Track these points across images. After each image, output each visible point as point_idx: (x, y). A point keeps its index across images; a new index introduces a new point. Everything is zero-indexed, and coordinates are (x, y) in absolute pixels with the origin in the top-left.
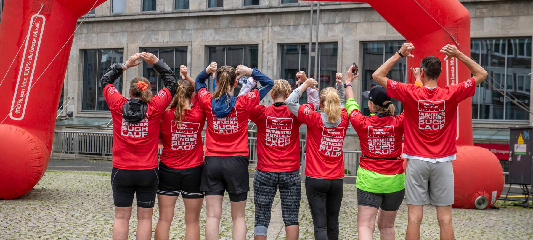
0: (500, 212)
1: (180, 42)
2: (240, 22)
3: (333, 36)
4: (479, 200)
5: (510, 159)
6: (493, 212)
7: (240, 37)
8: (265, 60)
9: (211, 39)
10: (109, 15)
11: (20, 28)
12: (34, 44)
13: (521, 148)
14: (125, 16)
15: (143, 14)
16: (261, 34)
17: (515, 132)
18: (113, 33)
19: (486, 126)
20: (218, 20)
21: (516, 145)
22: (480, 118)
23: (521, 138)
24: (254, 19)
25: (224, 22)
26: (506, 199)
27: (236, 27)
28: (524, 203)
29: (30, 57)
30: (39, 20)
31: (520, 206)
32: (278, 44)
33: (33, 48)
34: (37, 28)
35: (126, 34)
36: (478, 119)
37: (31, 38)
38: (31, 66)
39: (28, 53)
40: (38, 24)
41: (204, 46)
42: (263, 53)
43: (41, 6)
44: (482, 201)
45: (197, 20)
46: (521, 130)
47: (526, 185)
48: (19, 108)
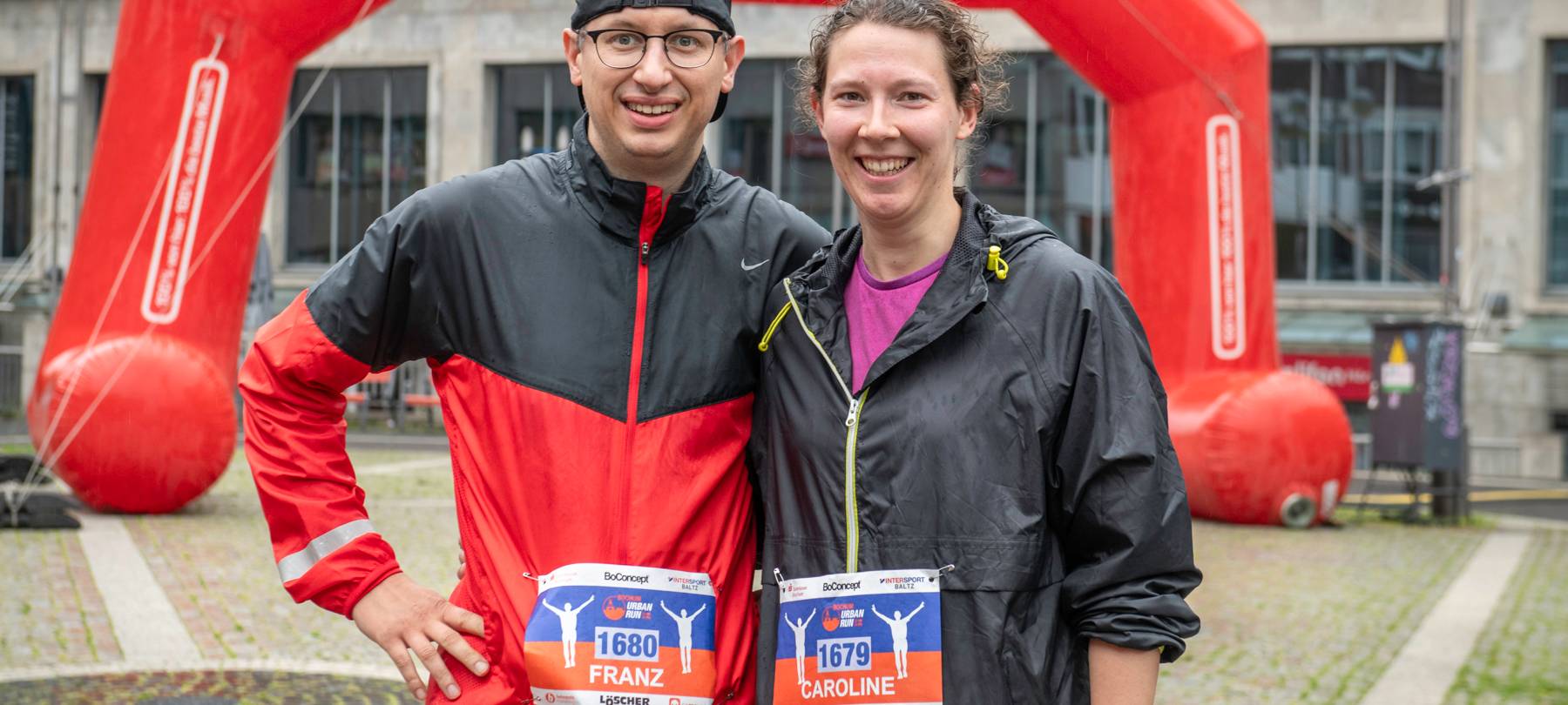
0: (1343, 534)
1: (403, 52)
4: (1291, 506)
5: (1373, 403)
6: (1327, 534)
9: (502, 42)
11: (166, 96)
12: (198, 135)
13: (1398, 375)
19: (1333, 302)
21: (1386, 369)
23: (1398, 352)
28: (1408, 512)
29: (191, 167)
31: (1396, 518)
33: (196, 147)
34: (207, 96)
37: (197, 119)
39: (185, 159)
40: (208, 86)
43: (215, 41)
44: (1299, 509)
46: (1399, 329)
47: (1411, 468)
48: (164, 290)
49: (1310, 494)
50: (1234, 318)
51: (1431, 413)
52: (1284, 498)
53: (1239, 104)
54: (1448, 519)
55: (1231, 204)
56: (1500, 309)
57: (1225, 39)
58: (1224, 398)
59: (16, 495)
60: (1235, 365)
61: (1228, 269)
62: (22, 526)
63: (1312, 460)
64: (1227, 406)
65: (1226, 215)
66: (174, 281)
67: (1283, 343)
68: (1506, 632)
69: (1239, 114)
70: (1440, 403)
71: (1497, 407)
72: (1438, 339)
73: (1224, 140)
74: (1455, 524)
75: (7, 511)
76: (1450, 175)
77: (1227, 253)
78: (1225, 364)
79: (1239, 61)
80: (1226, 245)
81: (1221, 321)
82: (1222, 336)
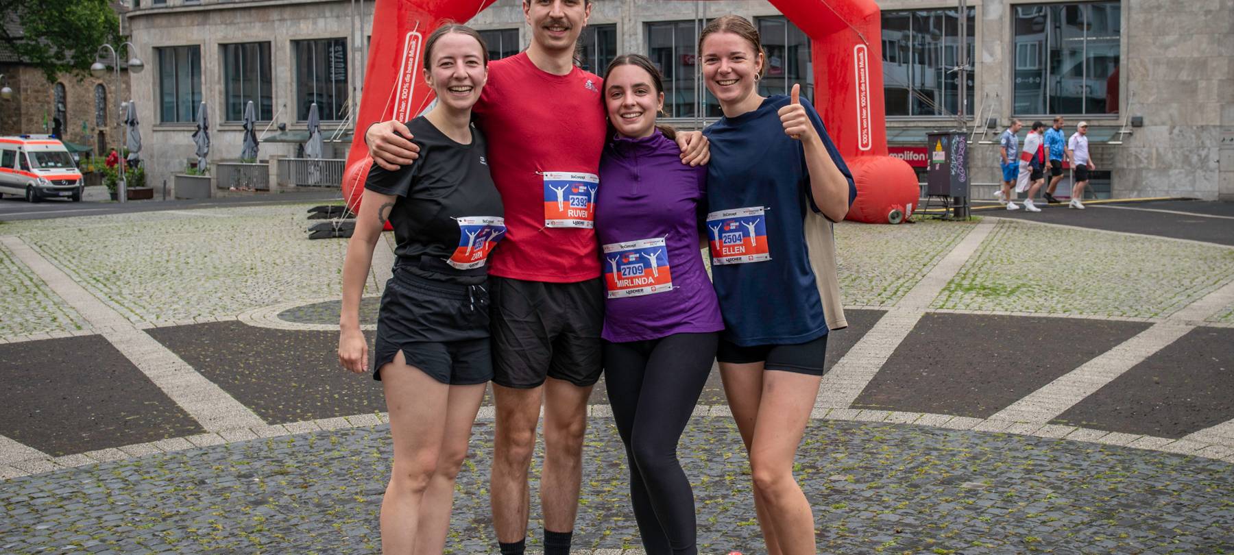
0: (915, 225)
1: (507, 23)
3: (717, 11)
4: (893, 214)
5: (929, 168)
6: (908, 226)
8: (627, 44)
11: (395, 48)
12: (410, 64)
13: (939, 156)
16: (620, 9)
17: (934, 137)
19: (920, 124)
21: (934, 153)
22: (913, 114)
23: (939, 145)
26: (925, 213)
28: (944, 215)
29: (407, 79)
30: (416, 37)
31: (938, 219)
32: (644, 23)
33: (410, 68)
34: (413, 47)
36: (910, 116)
37: (408, 58)
38: (409, 88)
39: (405, 75)
40: (414, 43)
42: (623, 35)
43: (417, 23)
44: (896, 215)
46: (939, 135)
47: (946, 196)
49: (900, 209)
50: (867, 134)
51: (953, 173)
52: (889, 211)
53: (868, 39)
54: (961, 219)
55: (865, 83)
56: (992, 125)
59: (337, 223)
60: (869, 153)
61: (864, 111)
62: (341, 236)
65: (863, 88)
67: (889, 142)
68: (973, 265)
69: (868, 43)
70: (958, 167)
71: (992, 168)
72: (956, 139)
73: (861, 54)
74: (964, 220)
75: (334, 230)
76: (961, 68)
77: (863, 105)
78: (863, 153)
79: (867, 19)
80: (863, 101)
81: (862, 135)
82: (862, 141)
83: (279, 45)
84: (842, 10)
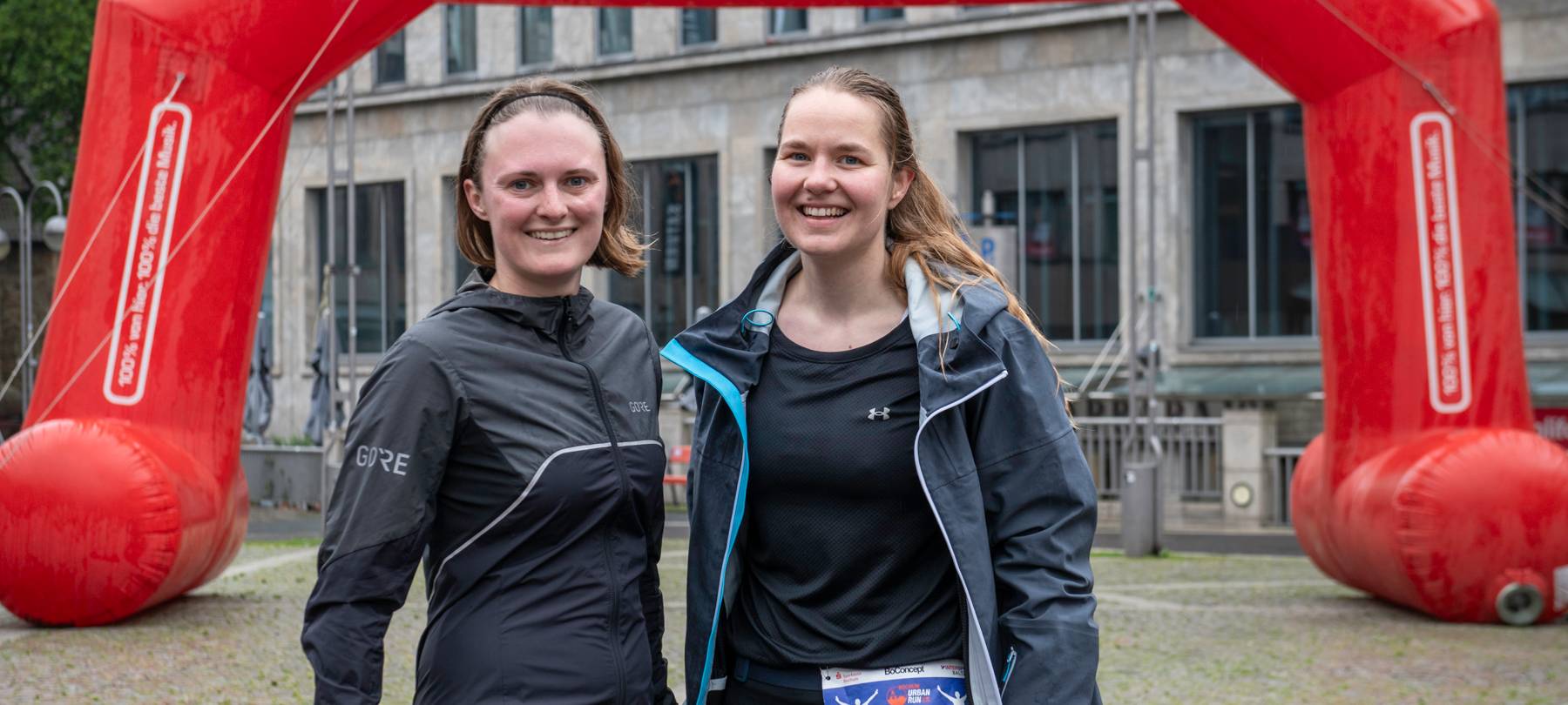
2: (1059, 49)
4: (1510, 598)
7: (1062, 96)
9: (974, 108)
10: (672, 52)
12: (160, 188)
14: (718, 52)
15: (769, 44)
18: (687, 108)
20: (990, 51)
24: (1101, 37)
25: (1013, 53)
27: (1049, 67)
29: (153, 226)
30: (171, 118)
33: (158, 200)
34: (168, 142)
35: (724, 108)
37: (154, 172)
38: (157, 252)
40: (168, 131)
41: (952, 137)
43: (175, 78)
44: (1519, 600)
45: (929, 53)
48: (127, 368)
49: (1534, 583)
50: (1457, 364)
52: (1499, 589)
53: (1452, 96)
55: (1447, 221)
57: (1429, 19)
58: (1424, 462)
60: (1461, 420)
61: (1445, 302)
63: (1533, 541)
64: (1425, 473)
65: (1440, 236)
66: (138, 358)
69: (1451, 110)
73: (1433, 142)
77: (1442, 283)
78: (1445, 420)
79: (1451, 40)
80: (1442, 270)
81: (1440, 368)
82: (1441, 387)
83: (421, 187)
84: (1373, 17)
